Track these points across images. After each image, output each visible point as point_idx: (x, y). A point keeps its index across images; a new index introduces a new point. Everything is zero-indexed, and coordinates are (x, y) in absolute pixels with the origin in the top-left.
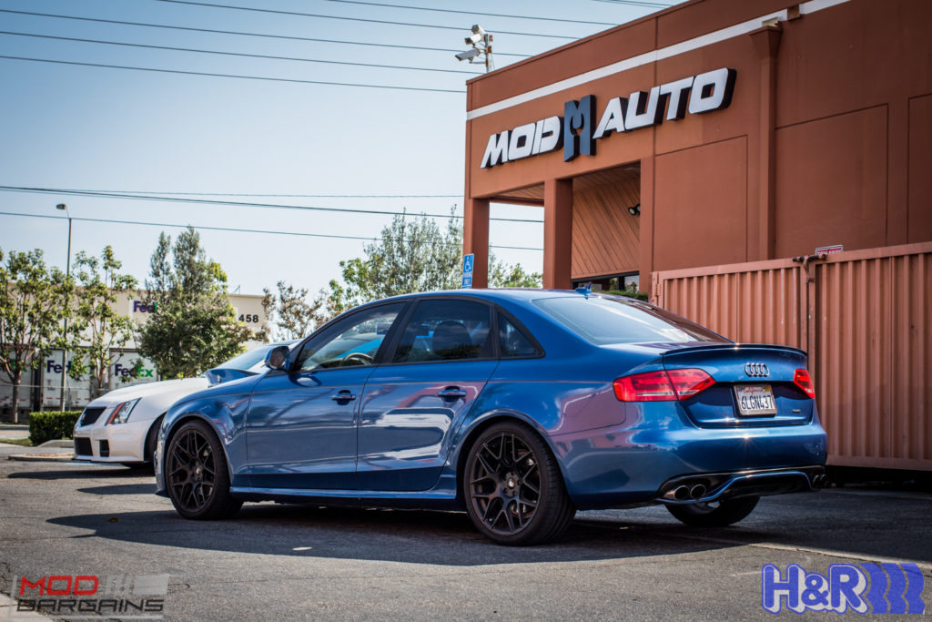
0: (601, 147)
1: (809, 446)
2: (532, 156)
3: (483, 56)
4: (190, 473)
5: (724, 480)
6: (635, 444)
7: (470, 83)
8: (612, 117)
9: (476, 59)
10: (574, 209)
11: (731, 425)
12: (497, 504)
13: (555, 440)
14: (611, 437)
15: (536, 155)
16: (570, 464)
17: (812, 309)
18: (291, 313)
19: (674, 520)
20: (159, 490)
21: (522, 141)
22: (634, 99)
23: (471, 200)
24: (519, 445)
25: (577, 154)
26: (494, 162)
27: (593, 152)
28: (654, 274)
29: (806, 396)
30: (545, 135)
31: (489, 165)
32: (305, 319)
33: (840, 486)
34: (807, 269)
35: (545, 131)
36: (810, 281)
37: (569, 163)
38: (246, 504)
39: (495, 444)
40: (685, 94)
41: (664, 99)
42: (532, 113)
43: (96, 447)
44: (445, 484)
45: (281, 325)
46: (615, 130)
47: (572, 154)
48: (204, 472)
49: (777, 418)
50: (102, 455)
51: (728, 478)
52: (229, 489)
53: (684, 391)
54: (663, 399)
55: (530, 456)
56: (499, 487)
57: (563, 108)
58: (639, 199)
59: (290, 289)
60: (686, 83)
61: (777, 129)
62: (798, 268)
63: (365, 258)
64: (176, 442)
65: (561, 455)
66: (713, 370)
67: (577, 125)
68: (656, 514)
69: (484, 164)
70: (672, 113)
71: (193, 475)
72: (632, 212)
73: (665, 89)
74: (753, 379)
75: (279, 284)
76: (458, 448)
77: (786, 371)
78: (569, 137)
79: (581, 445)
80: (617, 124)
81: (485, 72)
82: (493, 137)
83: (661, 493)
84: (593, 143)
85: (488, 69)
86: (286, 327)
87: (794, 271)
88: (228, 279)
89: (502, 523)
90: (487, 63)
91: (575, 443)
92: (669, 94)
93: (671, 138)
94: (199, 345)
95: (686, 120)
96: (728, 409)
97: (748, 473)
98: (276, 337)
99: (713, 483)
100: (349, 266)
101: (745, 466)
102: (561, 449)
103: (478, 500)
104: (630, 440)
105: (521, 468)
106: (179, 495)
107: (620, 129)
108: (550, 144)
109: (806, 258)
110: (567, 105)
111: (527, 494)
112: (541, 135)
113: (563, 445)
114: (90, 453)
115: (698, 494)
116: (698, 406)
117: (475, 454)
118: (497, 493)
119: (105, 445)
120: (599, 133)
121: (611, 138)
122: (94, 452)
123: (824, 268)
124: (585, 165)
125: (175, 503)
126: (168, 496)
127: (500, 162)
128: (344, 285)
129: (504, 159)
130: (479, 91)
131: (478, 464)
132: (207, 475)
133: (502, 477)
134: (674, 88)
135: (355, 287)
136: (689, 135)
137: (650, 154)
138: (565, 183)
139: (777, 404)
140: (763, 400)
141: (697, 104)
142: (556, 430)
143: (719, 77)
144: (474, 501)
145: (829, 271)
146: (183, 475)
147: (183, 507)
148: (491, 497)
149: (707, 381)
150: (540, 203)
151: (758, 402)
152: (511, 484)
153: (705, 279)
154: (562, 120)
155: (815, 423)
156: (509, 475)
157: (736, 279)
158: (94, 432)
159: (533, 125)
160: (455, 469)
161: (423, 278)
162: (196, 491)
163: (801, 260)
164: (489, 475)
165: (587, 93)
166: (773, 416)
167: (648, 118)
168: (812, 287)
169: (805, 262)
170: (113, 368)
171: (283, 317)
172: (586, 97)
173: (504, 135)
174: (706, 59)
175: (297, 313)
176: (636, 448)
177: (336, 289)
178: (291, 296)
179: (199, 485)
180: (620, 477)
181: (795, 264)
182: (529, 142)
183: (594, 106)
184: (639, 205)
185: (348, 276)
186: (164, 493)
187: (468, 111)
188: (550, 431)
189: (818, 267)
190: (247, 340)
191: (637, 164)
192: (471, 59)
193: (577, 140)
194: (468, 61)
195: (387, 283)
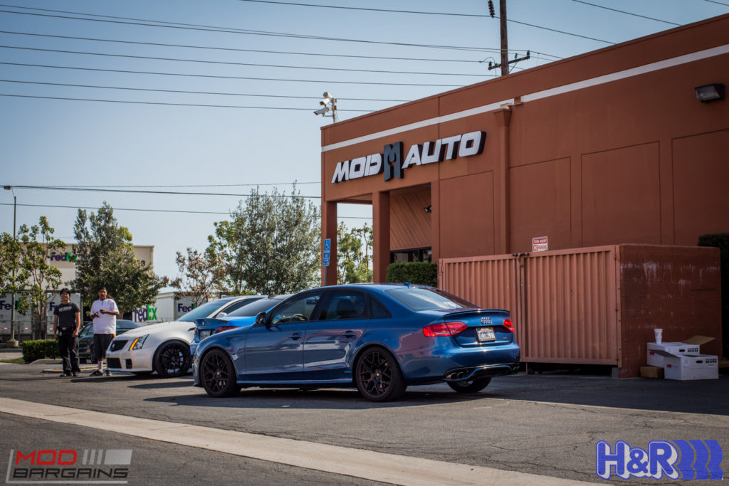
0: (407, 174)
1: (511, 354)
2: (364, 177)
3: (330, 113)
4: (214, 375)
5: (472, 370)
6: (433, 355)
7: (324, 129)
8: (413, 156)
9: (326, 114)
10: (391, 207)
11: (478, 346)
12: (372, 383)
13: (397, 354)
14: (422, 353)
15: (367, 176)
16: (404, 365)
17: (523, 281)
18: (196, 268)
19: (452, 390)
20: (195, 384)
21: (357, 168)
22: (426, 146)
23: (326, 203)
24: (381, 357)
25: (392, 177)
26: (340, 179)
27: (402, 176)
28: (440, 260)
29: (510, 331)
30: (372, 165)
31: (337, 181)
32: (205, 272)
33: (540, 373)
34: (520, 261)
35: (373, 162)
36: (521, 266)
37: (388, 183)
38: (243, 389)
39: (370, 357)
40: (457, 145)
41: (444, 147)
42: (364, 150)
43: (123, 363)
44: (347, 376)
45: (188, 276)
46: (415, 164)
47: (389, 177)
48: (222, 374)
49: (496, 342)
50: (127, 367)
51: (473, 369)
52: (235, 382)
53: (453, 332)
54: (444, 336)
55: (386, 362)
56: (372, 376)
57: (383, 149)
58: (430, 202)
59: (195, 253)
60: (457, 138)
61: (509, 168)
62: (515, 259)
63: (231, 220)
64: (206, 360)
65: (400, 361)
66: (466, 322)
67: (392, 159)
68: (443, 387)
69: (333, 181)
70: (449, 156)
71: (216, 376)
72: (426, 210)
73: (445, 141)
74: (484, 325)
75: (188, 250)
76: (353, 358)
77: (501, 320)
78: (387, 168)
79: (409, 357)
80: (416, 160)
81: (332, 123)
82: (339, 164)
83: (445, 376)
84: (402, 171)
85: (334, 121)
86: (192, 277)
87: (514, 261)
88: (133, 238)
89: (374, 392)
90: (334, 116)
91: (406, 356)
92: (447, 144)
93: (448, 171)
94: (130, 291)
95: (457, 160)
96: (474, 338)
97: (485, 367)
98: (186, 285)
99: (468, 372)
100: (220, 226)
101: (483, 363)
102: (401, 359)
103: (363, 382)
104: (430, 354)
105: (382, 368)
106: (208, 386)
107: (418, 163)
108: (375, 170)
109: (519, 254)
110: (385, 147)
111: (385, 378)
112: (370, 165)
113: (401, 356)
114: (120, 367)
115: (461, 376)
116: (460, 338)
117: (361, 361)
118: (371, 379)
119: (129, 363)
120: (405, 165)
121: (413, 168)
122: (122, 366)
123: (528, 260)
124: (397, 184)
125: (206, 390)
126: (202, 387)
127: (344, 179)
128: (217, 239)
129: (347, 178)
130: (329, 134)
131: (362, 366)
132: (223, 375)
133: (374, 372)
134: (450, 141)
135: (224, 242)
136: (459, 169)
137: (437, 179)
138: (385, 194)
139: (496, 336)
140: (489, 334)
141: (463, 152)
142: (398, 350)
143: (476, 136)
144: (361, 383)
145: (531, 261)
146: (210, 376)
147: (211, 391)
148: (369, 381)
149: (464, 327)
150: (370, 202)
151: (486, 334)
152: (378, 375)
153: (468, 264)
154: (382, 156)
155: (514, 343)
156: (377, 370)
157: (484, 264)
158: (121, 355)
159: (364, 158)
160: (351, 368)
161: (276, 234)
162: (218, 384)
163: (517, 255)
164: (367, 371)
165: (398, 140)
166: (494, 341)
167: (435, 158)
168: (523, 269)
169: (518, 257)
170: (49, 305)
171: (190, 271)
172: (397, 143)
173: (346, 163)
174: (468, 124)
175: (200, 269)
176: (433, 357)
177: (213, 242)
178: (196, 256)
179: (219, 381)
180: (426, 370)
181: (514, 257)
182: (362, 168)
183: (403, 149)
184: (430, 206)
185: (219, 232)
186: (200, 385)
187: (322, 146)
188: (395, 351)
189: (525, 259)
190: (165, 286)
191: (430, 184)
192: (323, 114)
193: (392, 169)
194: (321, 115)
195: (248, 238)
